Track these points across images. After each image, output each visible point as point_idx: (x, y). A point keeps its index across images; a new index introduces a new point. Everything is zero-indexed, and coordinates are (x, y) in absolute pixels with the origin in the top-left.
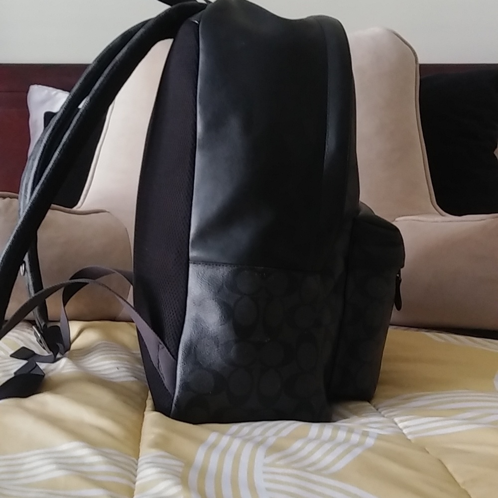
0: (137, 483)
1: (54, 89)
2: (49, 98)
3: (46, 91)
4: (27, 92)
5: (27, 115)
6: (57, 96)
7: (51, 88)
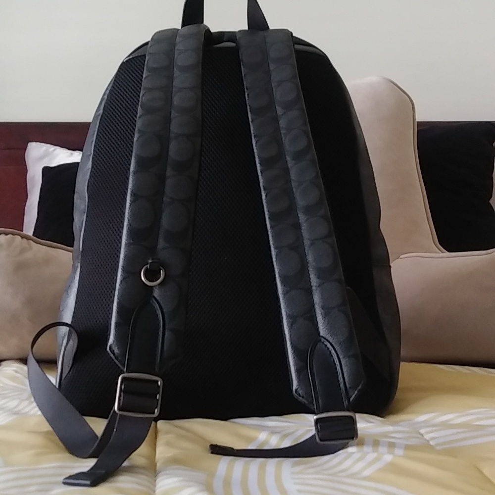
0: (157, 491)
1: (52, 146)
2: (46, 155)
3: (44, 148)
4: (26, 149)
5: (25, 171)
6: (55, 152)
7: (49, 145)
